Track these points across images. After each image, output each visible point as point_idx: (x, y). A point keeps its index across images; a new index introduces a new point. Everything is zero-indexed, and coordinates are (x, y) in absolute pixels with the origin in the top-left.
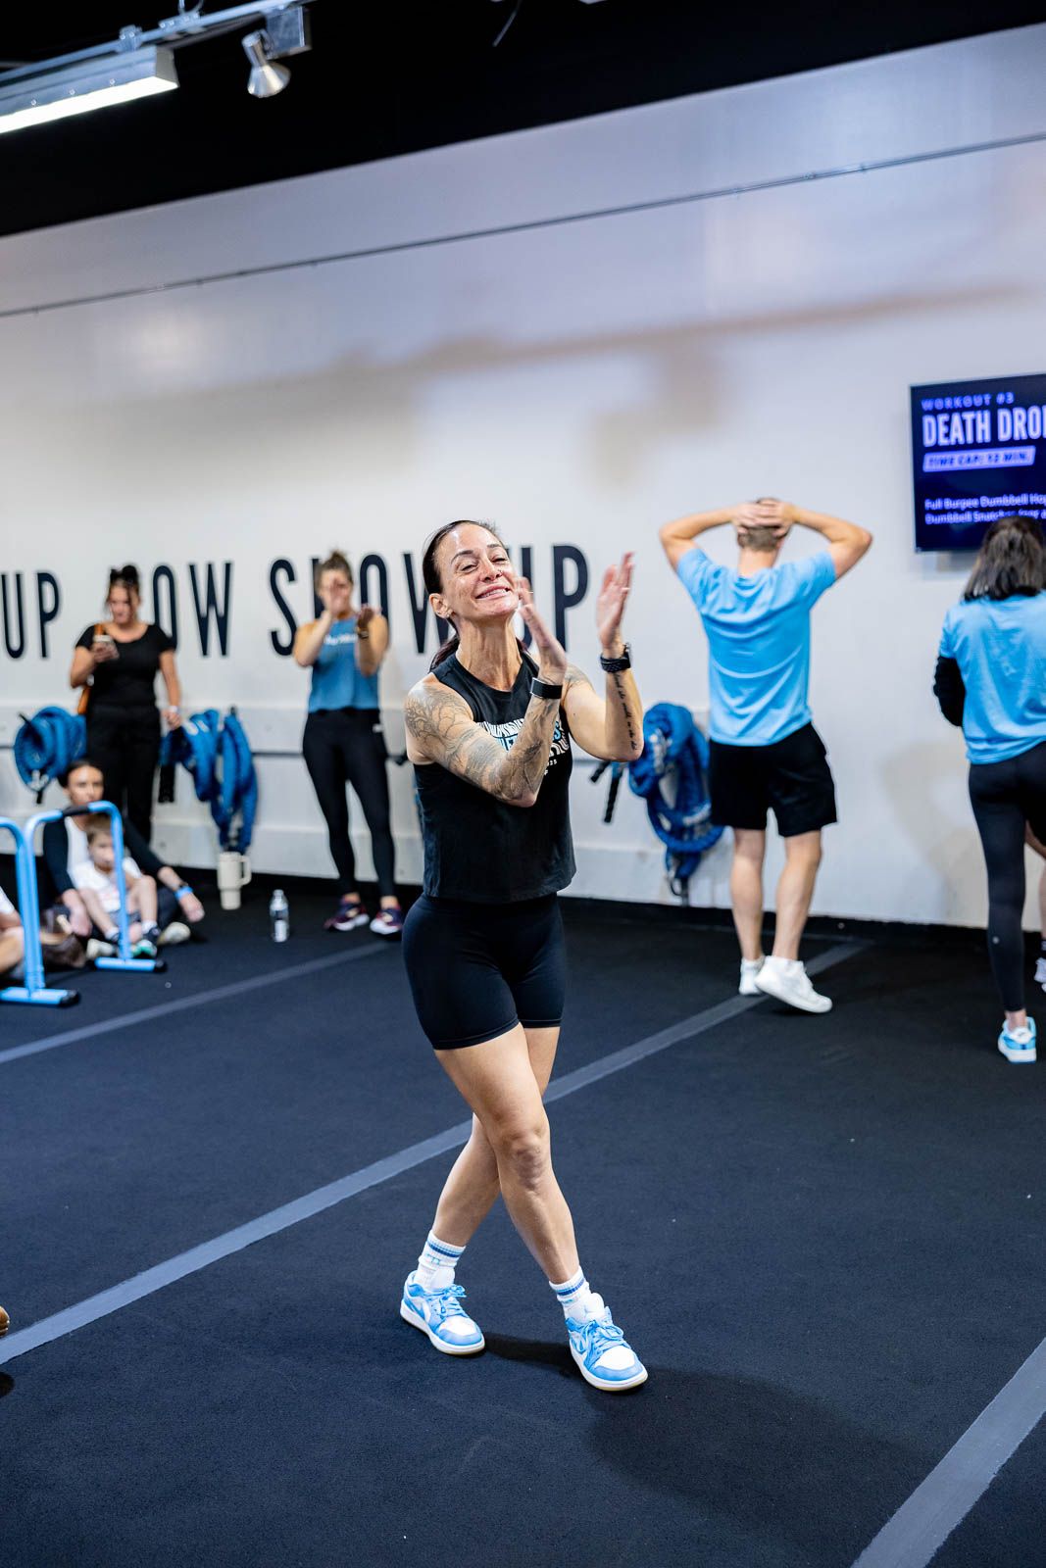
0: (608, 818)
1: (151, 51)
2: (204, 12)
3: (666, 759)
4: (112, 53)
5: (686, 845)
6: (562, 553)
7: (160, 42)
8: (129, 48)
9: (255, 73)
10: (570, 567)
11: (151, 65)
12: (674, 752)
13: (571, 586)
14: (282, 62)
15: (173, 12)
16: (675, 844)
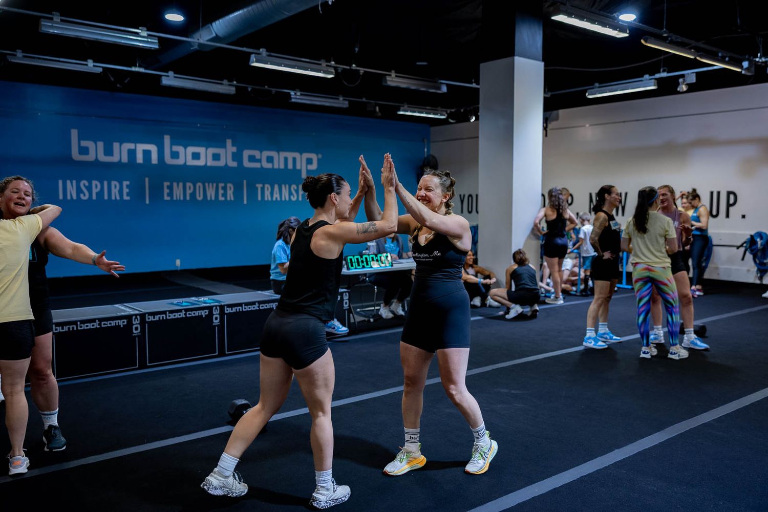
0: (743, 259)
1: (653, 81)
2: (668, 72)
3: (761, 244)
4: (641, 81)
5: (763, 268)
6: (729, 193)
7: (656, 79)
8: (646, 80)
9: (681, 86)
10: (732, 197)
11: (653, 84)
12: (763, 244)
13: (732, 201)
14: (687, 84)
15: (659, 72)
16: (760, 267)
